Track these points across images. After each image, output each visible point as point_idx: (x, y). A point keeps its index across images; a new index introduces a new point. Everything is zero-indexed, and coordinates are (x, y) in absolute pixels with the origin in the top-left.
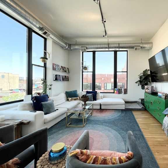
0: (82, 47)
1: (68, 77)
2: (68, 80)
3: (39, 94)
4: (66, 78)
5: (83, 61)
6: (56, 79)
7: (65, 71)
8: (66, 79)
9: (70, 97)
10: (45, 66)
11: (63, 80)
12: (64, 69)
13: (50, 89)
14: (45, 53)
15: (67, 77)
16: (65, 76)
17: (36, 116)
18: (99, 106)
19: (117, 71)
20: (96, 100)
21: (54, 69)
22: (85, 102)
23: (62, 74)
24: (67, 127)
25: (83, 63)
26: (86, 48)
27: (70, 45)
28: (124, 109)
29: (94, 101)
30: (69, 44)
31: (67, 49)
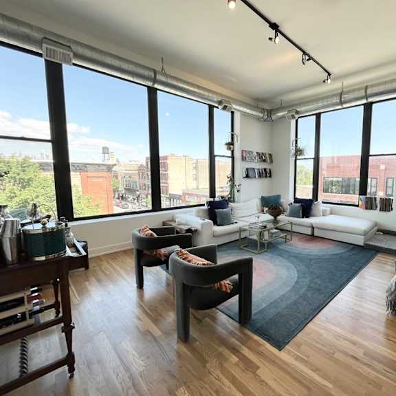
0: (289, 111)
1: (270, 170)
2: (270, 177)
3: (222, 197)
4: (266, 172)
5: (296, 137)
6: (247, 176)
7: (264, 161)
8: (265, 174)
9: (266, 207)
10: (233, 157)
11: (260, 176)
12: (262, 157)
13: (238, 191)
14: (232, 136)
15: (268, 171)
16: (265, 169)
17: (203, 225)
18: (310, 229)
19: (371, 154)
20: (307, 217)
21: (243, 159)
22: (275, 218)
23: (258, 166)
24: (241, 249)
25: (296, 141)
26: (294, 114)
27: (270, 112)
28: (362, 244)
29: (303, 217)
30: (268, 110)
31: (265, 120)
